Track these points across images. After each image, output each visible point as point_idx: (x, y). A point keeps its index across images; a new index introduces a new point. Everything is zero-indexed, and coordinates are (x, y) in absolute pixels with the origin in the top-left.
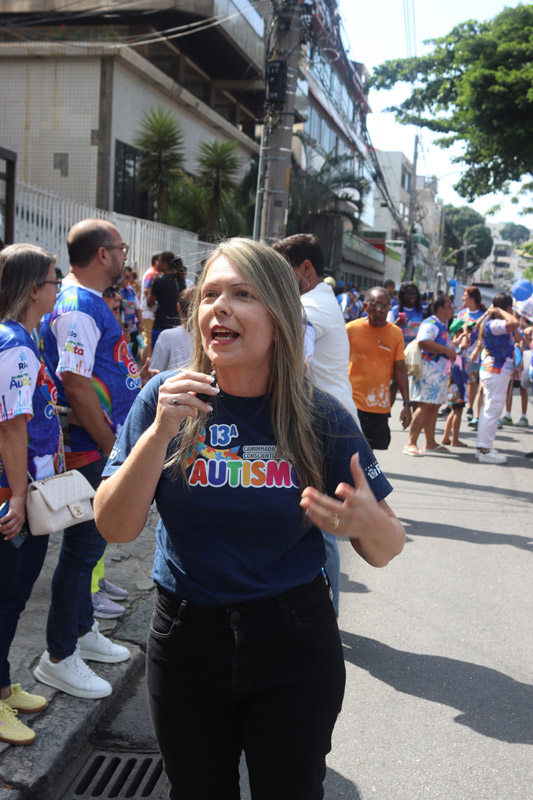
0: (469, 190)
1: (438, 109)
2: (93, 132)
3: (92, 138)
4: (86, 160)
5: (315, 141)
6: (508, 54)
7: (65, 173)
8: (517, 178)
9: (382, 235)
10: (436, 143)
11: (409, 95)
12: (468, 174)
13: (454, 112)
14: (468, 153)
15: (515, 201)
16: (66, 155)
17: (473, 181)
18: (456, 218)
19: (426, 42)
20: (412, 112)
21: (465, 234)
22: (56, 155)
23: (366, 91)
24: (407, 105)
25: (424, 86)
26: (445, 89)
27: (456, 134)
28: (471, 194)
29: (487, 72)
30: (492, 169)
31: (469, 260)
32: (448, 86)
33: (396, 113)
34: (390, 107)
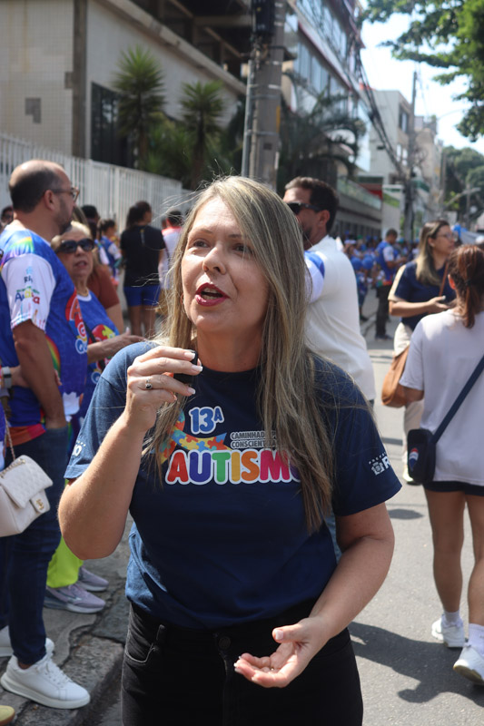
0: (472, 129)
1: (438, 42)
2: (67, 74)
3: (66, 82)
4: (60, 104)
5: (305, 81)
7: (37, 119)
9: (379, 180)
10: (436, 79)
11: (405, 29)
12: (471, 113)
13: (454, 45)
14: (471, 90)
16: (38, 100)
17: (476, 120)
18: (458, 160)
20: (410, 47)
21: (468, 177)
22: (28, 100)
23: (359, 25)
24: (404, 39)
25: (421, 18)
26: (445, 21)
27: (457, 69)
28: (474, 134)
31: (472, 205)
32: (448, 17)
33: (391, 48)
34: (385, 41)
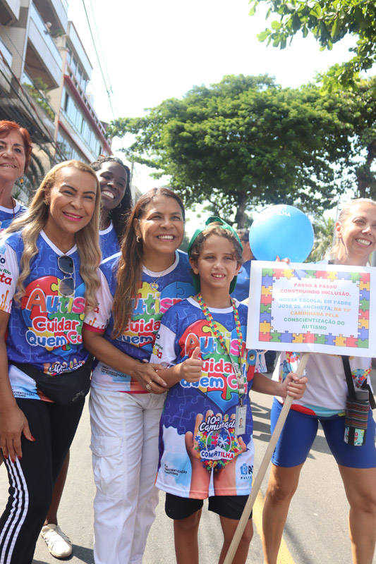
1: (153, 153)
6: (194, 114)
8: (200, 201)
10: (151, 176)
11: (133, 142)
14: (171, 183)
15: (199, 216)
19: (146, 110)
20: (136, 154)
24: (132, 148)
25: (143, 137)
26: (154, 137)
27: (164, 171)
29: (180, 123)
30: (185, 195)
33: (125, 153)
34: (121, 148)
